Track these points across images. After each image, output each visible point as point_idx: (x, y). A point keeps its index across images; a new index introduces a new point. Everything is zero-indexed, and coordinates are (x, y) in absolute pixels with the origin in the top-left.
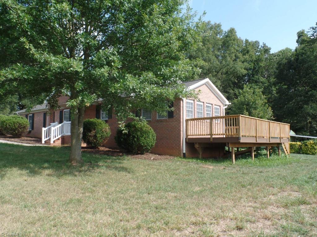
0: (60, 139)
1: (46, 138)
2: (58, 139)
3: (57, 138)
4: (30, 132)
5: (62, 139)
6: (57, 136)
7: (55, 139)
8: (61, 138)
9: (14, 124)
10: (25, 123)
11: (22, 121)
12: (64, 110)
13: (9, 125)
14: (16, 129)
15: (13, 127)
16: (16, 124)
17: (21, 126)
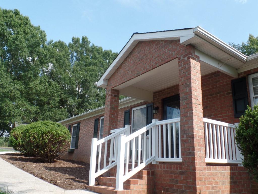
0: (145, 176)
1: (102, 168)
2: (139, 176)
3: (135, 171)
4: (71, 152)
5: (148, 174)
6: (136, 165)
7: (129, 175)
8: (145, 172)
9: (43, 135)
10: (61, 134)
11: (58, 131)
12: (133, 109)
13: (34, 138)
14: (46, 145)
15: (41, 142)
16: (46, 135)
17: (56, 139)
